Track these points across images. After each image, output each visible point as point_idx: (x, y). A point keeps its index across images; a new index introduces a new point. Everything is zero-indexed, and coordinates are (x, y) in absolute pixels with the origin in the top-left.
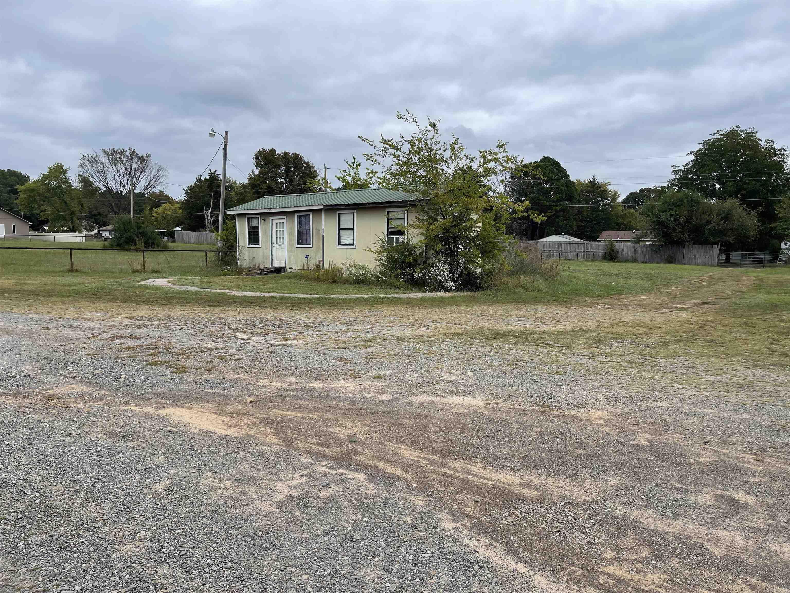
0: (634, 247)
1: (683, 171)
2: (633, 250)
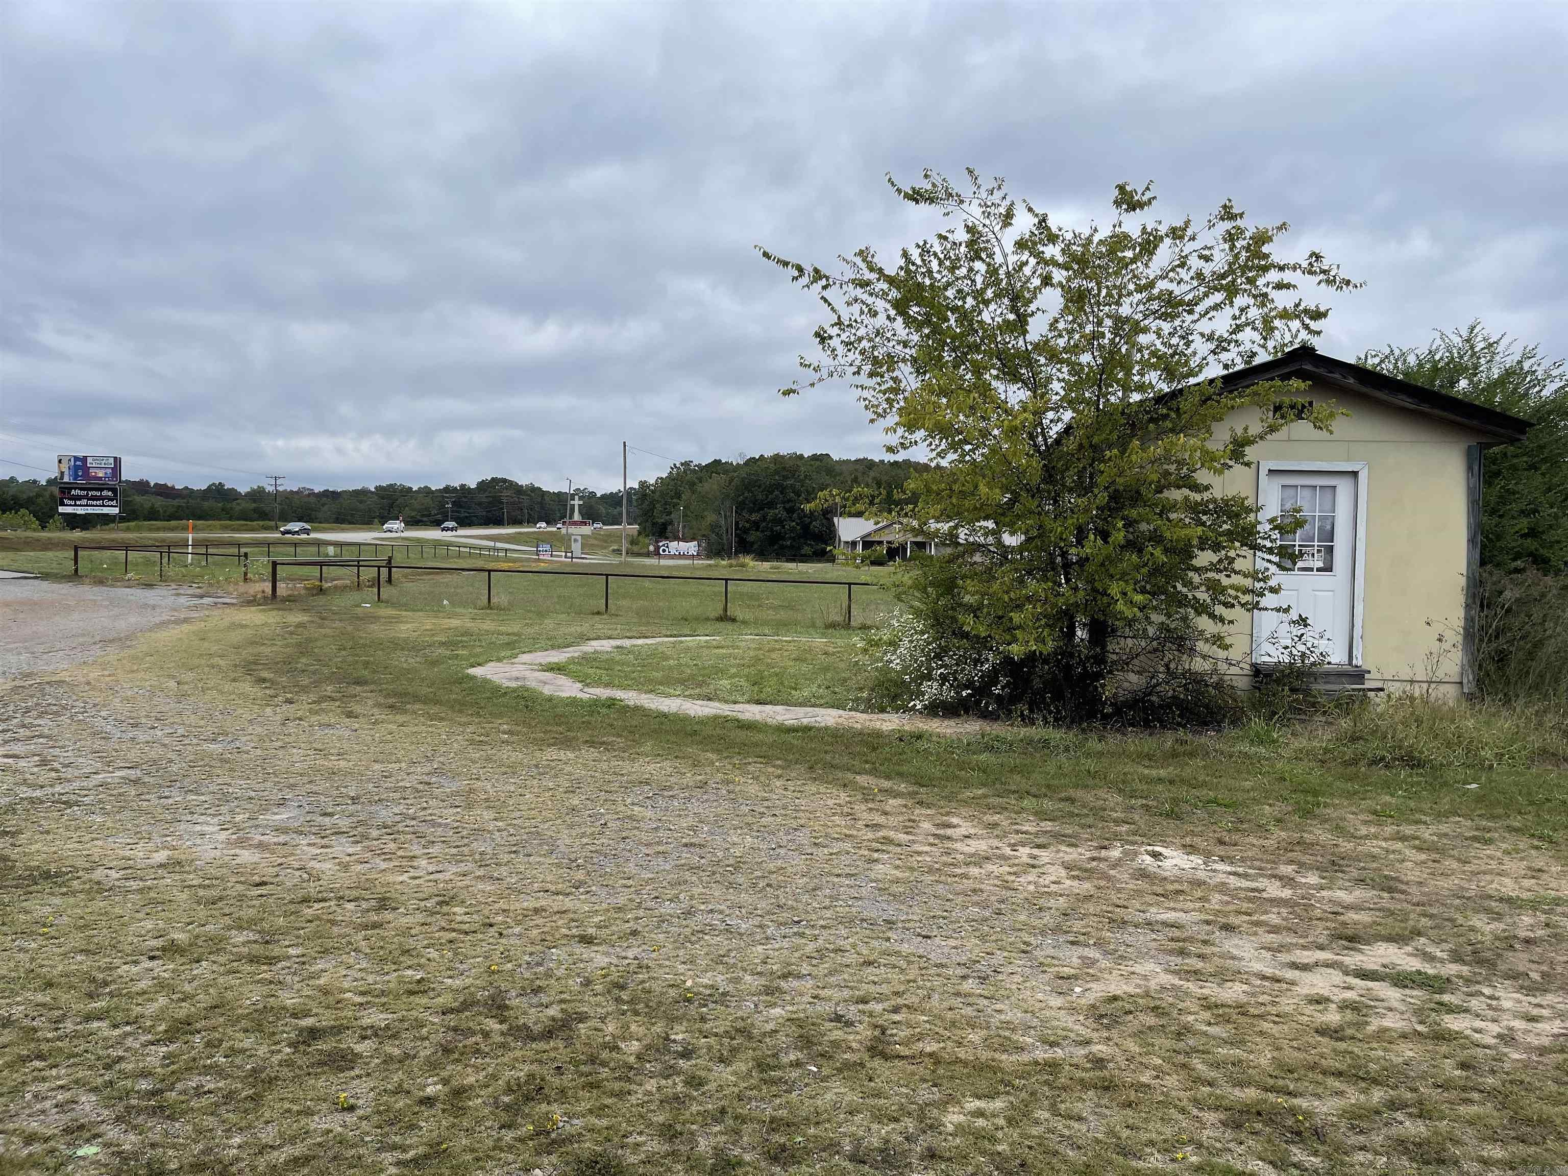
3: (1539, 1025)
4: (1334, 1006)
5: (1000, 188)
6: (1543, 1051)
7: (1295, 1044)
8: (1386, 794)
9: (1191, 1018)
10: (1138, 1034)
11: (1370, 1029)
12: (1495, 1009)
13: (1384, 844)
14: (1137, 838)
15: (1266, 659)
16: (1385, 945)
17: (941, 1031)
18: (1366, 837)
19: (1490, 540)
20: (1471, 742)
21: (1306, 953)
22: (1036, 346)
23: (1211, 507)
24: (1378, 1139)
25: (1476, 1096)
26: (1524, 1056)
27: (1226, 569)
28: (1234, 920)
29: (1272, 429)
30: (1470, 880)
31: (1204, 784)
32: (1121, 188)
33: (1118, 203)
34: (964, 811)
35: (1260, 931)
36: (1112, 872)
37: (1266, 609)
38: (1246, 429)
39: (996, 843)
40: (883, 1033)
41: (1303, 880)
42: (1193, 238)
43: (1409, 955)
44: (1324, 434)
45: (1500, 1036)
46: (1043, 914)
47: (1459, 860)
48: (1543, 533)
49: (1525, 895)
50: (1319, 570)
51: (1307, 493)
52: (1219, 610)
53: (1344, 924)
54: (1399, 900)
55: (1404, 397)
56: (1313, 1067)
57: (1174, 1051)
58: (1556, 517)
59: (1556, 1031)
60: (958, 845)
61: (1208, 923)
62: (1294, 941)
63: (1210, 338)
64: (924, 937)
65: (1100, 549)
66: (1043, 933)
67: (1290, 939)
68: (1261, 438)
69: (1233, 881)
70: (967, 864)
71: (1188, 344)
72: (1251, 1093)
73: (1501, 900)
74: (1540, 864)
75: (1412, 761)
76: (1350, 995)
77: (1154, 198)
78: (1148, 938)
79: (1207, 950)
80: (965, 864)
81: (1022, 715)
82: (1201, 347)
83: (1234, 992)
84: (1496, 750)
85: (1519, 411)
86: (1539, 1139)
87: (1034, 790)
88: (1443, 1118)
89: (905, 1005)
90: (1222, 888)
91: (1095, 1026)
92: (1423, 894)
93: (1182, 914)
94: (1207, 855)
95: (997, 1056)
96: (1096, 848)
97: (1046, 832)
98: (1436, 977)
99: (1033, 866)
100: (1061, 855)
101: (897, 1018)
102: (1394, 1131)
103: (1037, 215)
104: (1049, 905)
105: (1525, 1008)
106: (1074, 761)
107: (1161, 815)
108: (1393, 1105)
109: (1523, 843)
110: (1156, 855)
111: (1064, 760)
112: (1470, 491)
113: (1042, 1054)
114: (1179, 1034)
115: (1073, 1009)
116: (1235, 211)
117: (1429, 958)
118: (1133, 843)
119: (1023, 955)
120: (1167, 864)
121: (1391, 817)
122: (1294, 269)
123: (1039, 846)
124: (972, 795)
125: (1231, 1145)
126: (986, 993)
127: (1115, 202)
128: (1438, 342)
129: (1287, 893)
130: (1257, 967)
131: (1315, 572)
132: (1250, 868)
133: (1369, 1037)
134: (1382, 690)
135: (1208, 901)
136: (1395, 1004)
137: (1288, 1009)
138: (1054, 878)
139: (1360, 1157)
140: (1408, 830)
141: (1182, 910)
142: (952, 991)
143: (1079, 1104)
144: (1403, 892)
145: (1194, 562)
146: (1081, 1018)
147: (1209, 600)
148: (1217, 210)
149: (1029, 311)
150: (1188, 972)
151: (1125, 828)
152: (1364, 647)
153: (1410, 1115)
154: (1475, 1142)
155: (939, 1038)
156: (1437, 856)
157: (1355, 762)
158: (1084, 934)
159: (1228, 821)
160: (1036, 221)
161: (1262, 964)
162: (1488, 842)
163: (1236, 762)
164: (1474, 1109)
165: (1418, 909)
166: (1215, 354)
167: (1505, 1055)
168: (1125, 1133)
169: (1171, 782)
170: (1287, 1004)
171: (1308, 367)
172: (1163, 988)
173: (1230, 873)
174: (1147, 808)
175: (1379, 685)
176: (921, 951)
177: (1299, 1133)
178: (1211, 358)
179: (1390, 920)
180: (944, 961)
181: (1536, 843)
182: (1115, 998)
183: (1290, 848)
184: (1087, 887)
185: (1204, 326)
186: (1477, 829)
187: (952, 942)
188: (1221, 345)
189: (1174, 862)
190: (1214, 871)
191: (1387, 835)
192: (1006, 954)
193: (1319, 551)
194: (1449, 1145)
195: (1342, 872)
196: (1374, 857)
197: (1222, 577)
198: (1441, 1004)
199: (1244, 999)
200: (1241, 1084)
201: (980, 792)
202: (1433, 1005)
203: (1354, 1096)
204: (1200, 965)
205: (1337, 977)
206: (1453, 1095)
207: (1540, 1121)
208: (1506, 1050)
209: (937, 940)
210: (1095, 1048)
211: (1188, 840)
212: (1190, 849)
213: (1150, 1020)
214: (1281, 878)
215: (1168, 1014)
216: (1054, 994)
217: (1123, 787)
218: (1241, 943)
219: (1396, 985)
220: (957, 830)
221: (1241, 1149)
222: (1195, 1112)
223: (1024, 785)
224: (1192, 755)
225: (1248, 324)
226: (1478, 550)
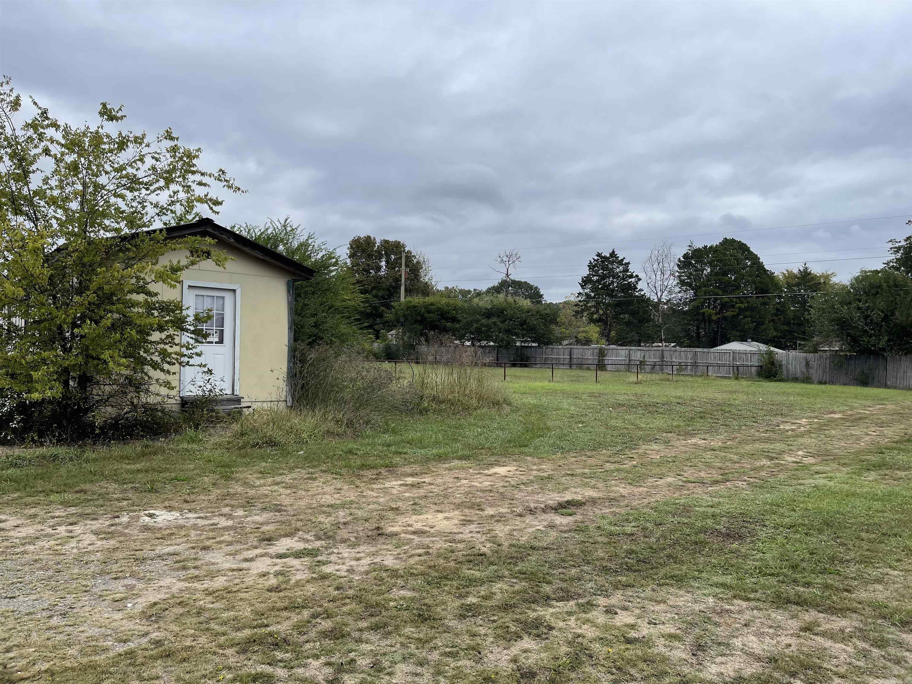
0: (806, 359)
1: (905, 248)
2: (804, 363)
3: (361, 561)
4: (272, 575)
5: (8, 83)
6: (367, 573)
7: (259, 600)
8: (263, 461)
9: (201, 603)
10: (177, 619)
11: (293, 582)
12: (342, 559)
13: (269, 488)
14: (135, 508)
15: (190, 394)
16: (284, 539)
17: (49, 654)
18: (260, 486)
19: (298, 328)
20: (297, 431)
21: (249, 552)
22: (36, 193)
23: (157, 305)
24: (313, 634)
25: (347, 601)
26: (360, 577)
27: (170, 342)
28: (208, 543)
29: (193, 263)
30: (312, 499)
31: (167, 470)
32: (104, 105)
33: (102, 114)
34: (8, 510)
35: (223, 545)
36: (126, 531)
37: (193, 365)
38: (179, 262)
39: (40, 527)
40: (5, 667)
41: (236, 514)
42: (148, 145)
43: (297, 541)
44: (221, 269)
45: (348, 571)
46: (89, 565)
47: (305, 490)
48: (320, 325)
49: (338, 502)
50: (216, 343)
51: (209, 299)
52: (166, 366)
53: (263, 533)
54: (285, 515)
55: (257, 252)
56: (273, 609)
57: (199, 623)
58: (325, 317)
59: (369, 562)
60: (12, 533)
61: (193, 548)
62: (242, 547)
63: (156, 206)
64: (10, 598)
65: (94, 330)
66: (94, 577)
67: (238, 547)
68: (187, 268)
69: (200, 522)
70: (23, 545)
71: (144, 207)
72: (247, 632)
73: (328, 506)
74: (339, 486)
75: (272, 443)
76: (277, 568)
77: (125, 116)
78: (162, 565)
79: (198, 563)
80: (22, 544)
81: (33, 440)
82: (151, 211)
83: (220, 582)
84: (308, 433)
85: (308, 264)
86: (378, 613)
87: (54, 488)
88: (338, 615)
89: (14, 645)
90: (195, 527)
91: (148, 623)
92: (294, 510)
93: (176, 547)
94: (181, 510)
95: (93, 658)
96: (111, 518)
97: (73, 514)
98: (313, 549)
99: (72, 537)
100: (88, 527)
101: (11, 655)
102: (320, 628)
103: (40, 108)
104: (91, 559)
105: (354, 555)
106: (77, 467)
107: (145, 491)
108: (315, 616)
109: (329, 477)
110: (151, 516)
111: (71, 467)
112: (289, 303)
113: (121, 649)
114: (199, 613)
115: (131, 618)
116: (173, 135)
117: (307, 541)
118: (135, 511)
119: (85, 594)
120: (159, 519)
121: (269, 473)
122: (210, 176)
123: (71, 524)
124: (10, 498)
125: (245, 662)
126: (69, 623)
127: (100, 113)
128: (269, 224)
129: (230, 523)
130: (227, 565)
131: (214, 344)
132: (207, 513)
133: (293, 586)
134: (250, 407)
135: (189, 536)
136: (299, 567)
137: (251, 583)
138: (88, 542)
139: (308, 646)
140: (278, 479)
141: (176, 544)
142: (45, 627)
143: (154, 670)
144: (285, 511)
145: (150, 338)
146: (138, 621)
147: (159, 361)
148: (162, 132)
149: (31, 169)
150: (191, 578)
151: (125, 503)
152: (240, 385)
153: (323, 618)
154: (354, 623)
155: (46, 659)
156: (294, 490)
157: (243, 447)
158: (121, 572)
159: (186, 489)
160: (40, 112)
161: (228, 564)
162: (315, 479)
163: (181, 454)
164: (348, 607)
165: (295, 518)
166: (159, 216)
167: (353, 578)
168: (187, 677)
169: (146, 471)
170: (249, 581)
171: (210, 230)
172: (181, 590)
173: (197, 518)
174: (135, 489)
175: (249, 404)
176: (11, 608)
177: (277, 645)
178: (156, 218)
179: (283, 526)
180: (32, 610)
181: (335, 476)
182: (155, 604)
183: (224, 498)
184: (112, 543)
185: (153, 198)
186: (309, 474)
187: (34, 597)
188: (162, 211)
189: (163, 517)
190: (188, 518)
191: (270, 483)
192: (74, 596)
193: (216, 332)
194: (343, 627)
195: (253, 506)
196: (266, 496)
197: (167, 347)
198: (319, 562)
199: (227, 584)
200: (238, 630)
201: (16, 495)
202: (315, 563)
203: (295, 618)
204: (197, 572)
205: (268, 561)
206: (338, 603)
207: (377, 604)
208: (352, 576)
209: (21, 598)
210: (153, 636)
211: (167, 504)
212: (170, 509)
213: (181, 610)
214: (225, 515)
215: (187, 604)
216: (115, 612)
217: (115, 477)
218: (214, 555)
219: (296, 558)
220: (7, 523)
221: (250, 663)
222: (221, 651)
223: (48, 486)
224: (155, 453)
225: (178, 201)
226: (293, 334)
